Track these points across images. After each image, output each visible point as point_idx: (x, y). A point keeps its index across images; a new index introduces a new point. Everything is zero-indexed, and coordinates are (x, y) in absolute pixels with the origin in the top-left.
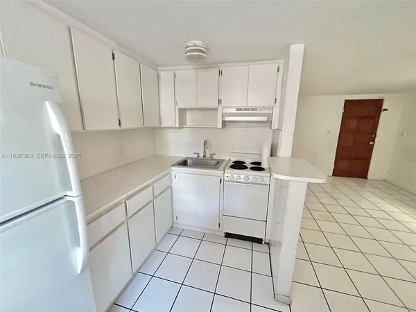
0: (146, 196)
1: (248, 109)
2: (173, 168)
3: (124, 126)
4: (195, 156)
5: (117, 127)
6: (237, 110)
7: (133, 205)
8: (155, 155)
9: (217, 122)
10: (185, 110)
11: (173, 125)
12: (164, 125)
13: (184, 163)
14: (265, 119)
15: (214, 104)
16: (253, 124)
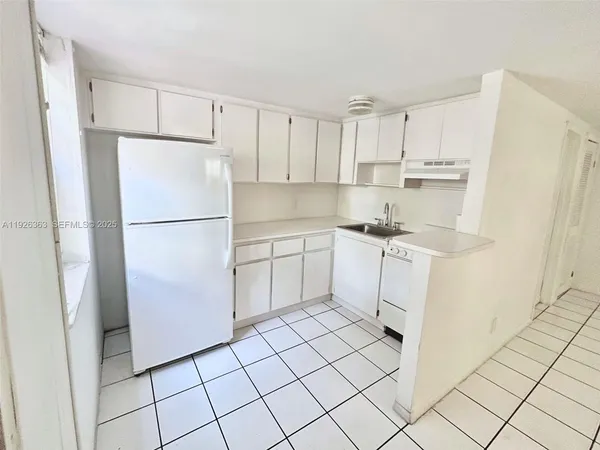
0: (295, 246)
1: (440, 163)
2: (337, 229)
3: (292, 180)
4: (376, 223)
5: (286, 181)
6: (426, 164)
7: (281, 248)
8: (336, 216)
9: (398, 180)
10: (372, 164)
11: (350, 182)
12: (341, 182)
13: (359, 228)
14: (457, 177)
15: (397, 157)
16: (443, 184)
